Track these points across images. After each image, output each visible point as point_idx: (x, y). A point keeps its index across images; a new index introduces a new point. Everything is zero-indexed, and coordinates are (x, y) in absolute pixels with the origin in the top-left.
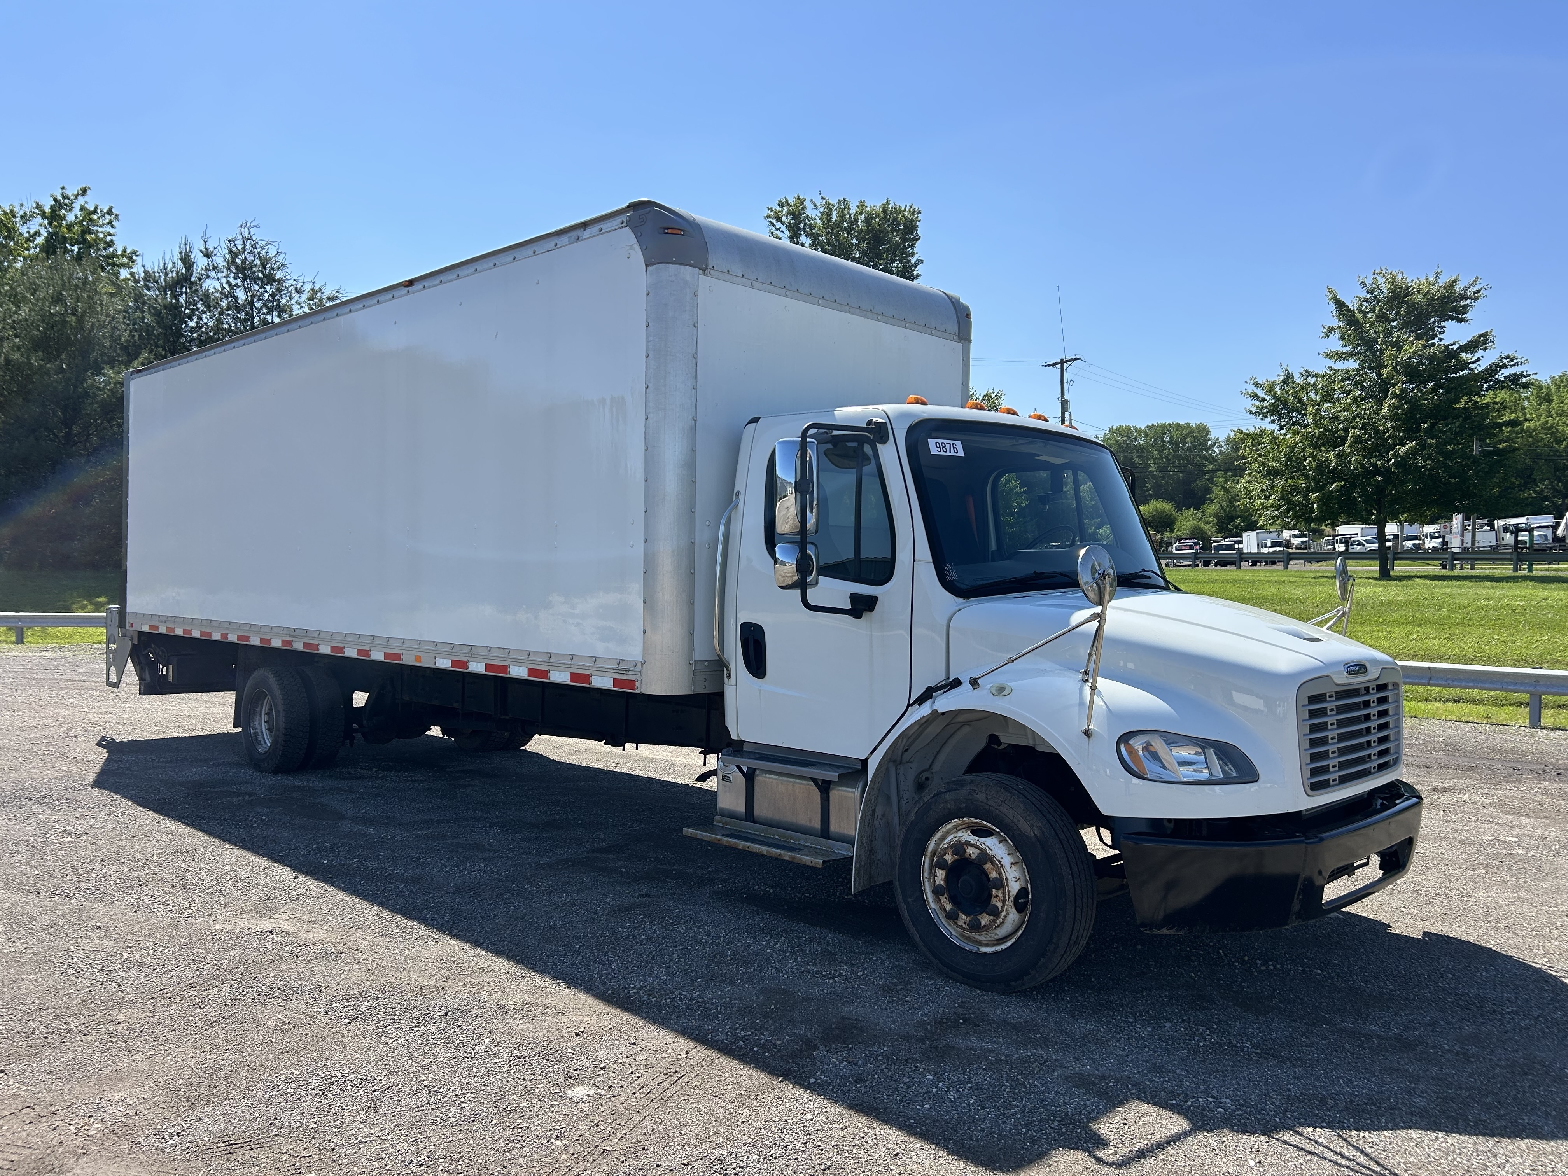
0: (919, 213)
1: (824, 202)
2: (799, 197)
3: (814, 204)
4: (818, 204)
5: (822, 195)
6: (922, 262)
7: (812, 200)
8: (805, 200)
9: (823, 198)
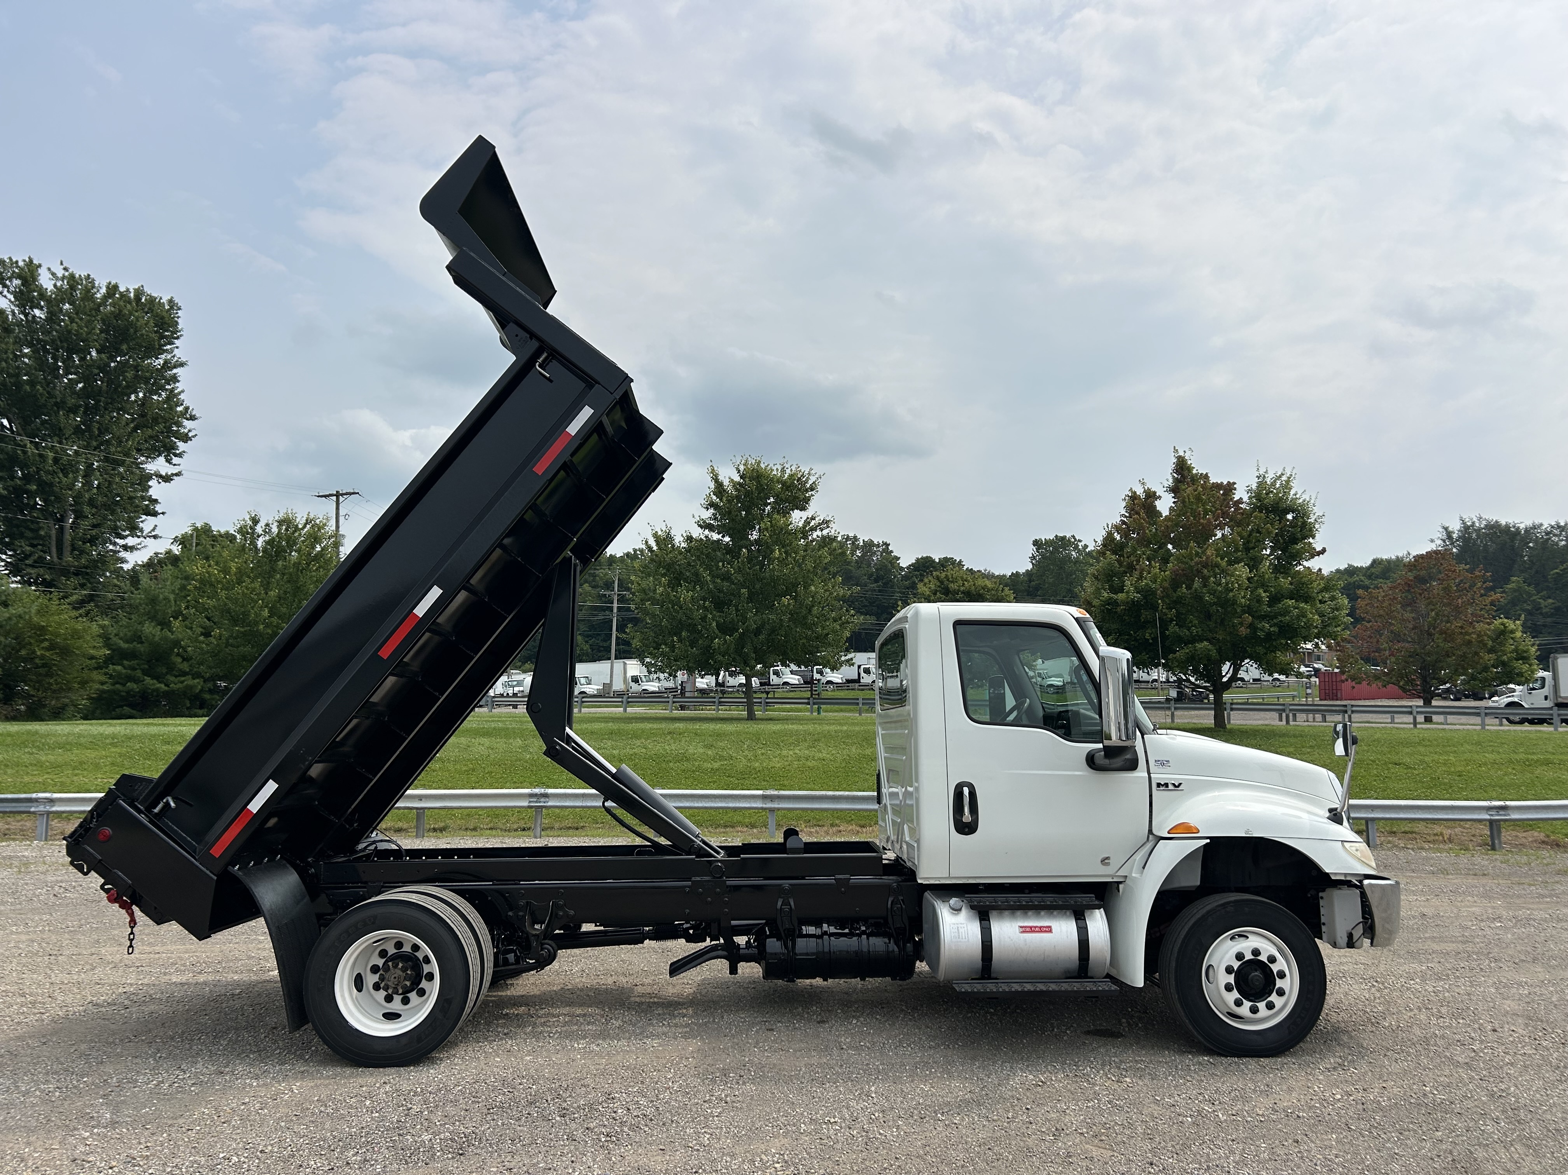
0: (179, 309)
1: (67, 274)
2: (31, 261)
3: (53, 274)
4: (60, 275)
5: (65, 265)
6: (182, 365)
7: (49, 269)
8: (40, 266)
9: (66, 269)
